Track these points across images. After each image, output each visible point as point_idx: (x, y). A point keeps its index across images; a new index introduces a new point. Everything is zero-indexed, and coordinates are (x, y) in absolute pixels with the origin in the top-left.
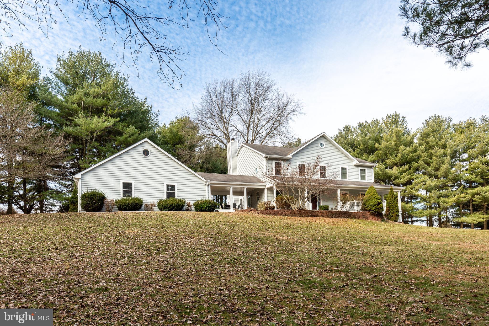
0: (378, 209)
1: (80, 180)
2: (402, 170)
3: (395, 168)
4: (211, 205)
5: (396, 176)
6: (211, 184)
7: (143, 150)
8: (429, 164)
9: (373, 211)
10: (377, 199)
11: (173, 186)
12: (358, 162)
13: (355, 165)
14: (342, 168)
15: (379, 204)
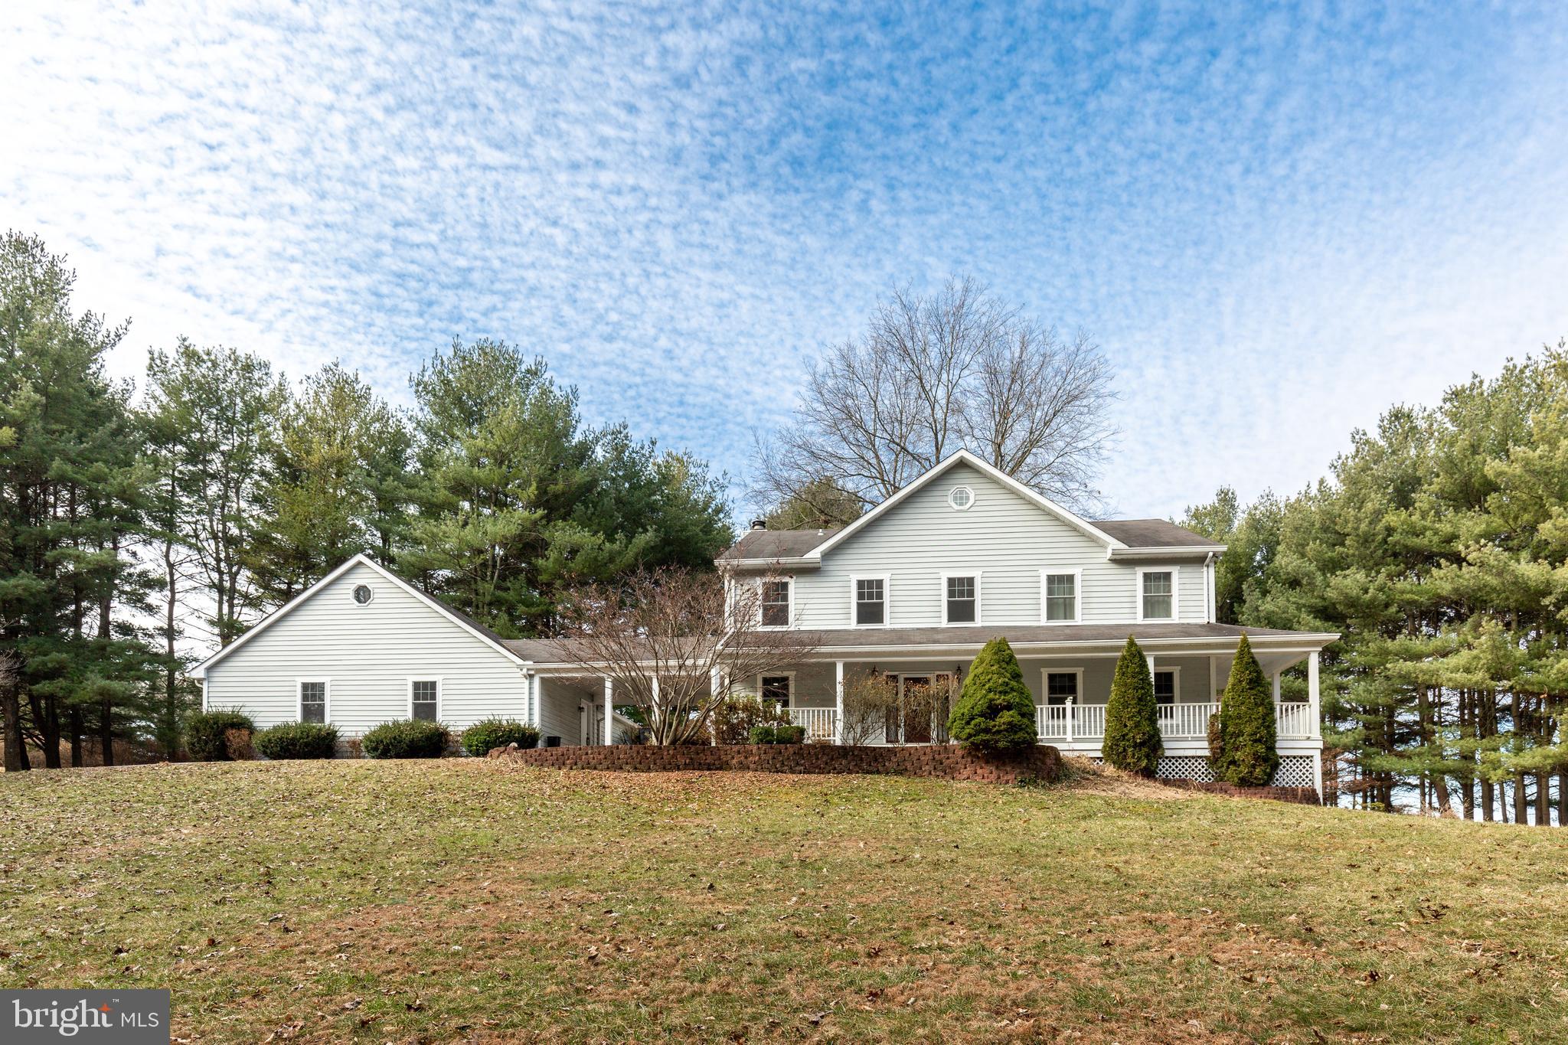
0: (987, 731)
1: (205, 684)
6: (538, 671)
7: (354, 587)
10: (990, 690)
11: (433, 685)
12: (1127, 547)
13: (1114, 561)
14: (1051, 579)
15: (993, 711)
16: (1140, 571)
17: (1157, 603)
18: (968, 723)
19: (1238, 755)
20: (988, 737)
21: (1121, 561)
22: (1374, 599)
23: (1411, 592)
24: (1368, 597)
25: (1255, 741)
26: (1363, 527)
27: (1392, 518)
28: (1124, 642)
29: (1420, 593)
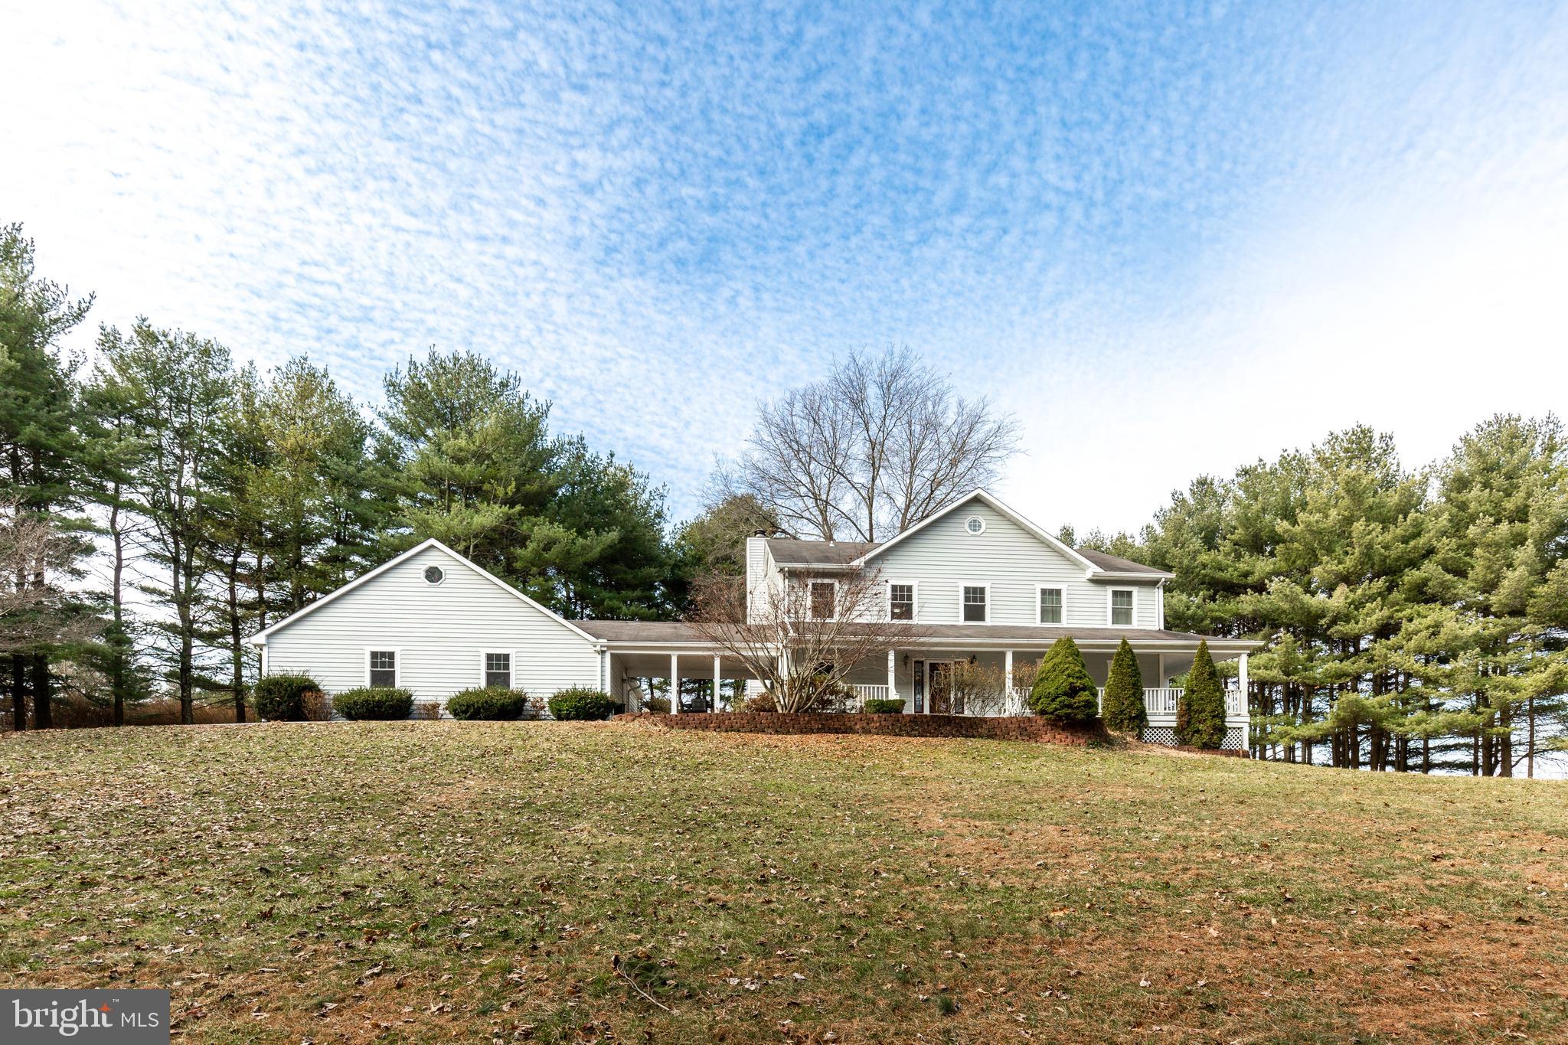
0: (1069, 706)
1: (265, 649)
2: (1364, 595)
3: (1341, 590)
4: (587, 704)
5: (1339, 613)
6: (609, 648)
7: (425, 567)
8: (1461, 573)
9: (1052, 713)
10: (1069, 676)
11: (506, 657)
12: (1102, 570)
13: (1091, 581)
14: (1044, 592)
15: (1073, 691)
16: (1110, 589)
17: (1122, 614)
18: (1053, 700)
19: (1201, 727)
20: (1070, 711)
21: (1097, 581)
22: (1195, 614)
23: (1219, 611)
24: (1190, 612)
25: (1214, 717)
26: (1186, 562)
27: (1204, 558)
28: (1119, 642)
29: (1225, 612)
